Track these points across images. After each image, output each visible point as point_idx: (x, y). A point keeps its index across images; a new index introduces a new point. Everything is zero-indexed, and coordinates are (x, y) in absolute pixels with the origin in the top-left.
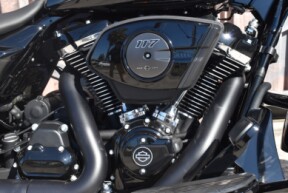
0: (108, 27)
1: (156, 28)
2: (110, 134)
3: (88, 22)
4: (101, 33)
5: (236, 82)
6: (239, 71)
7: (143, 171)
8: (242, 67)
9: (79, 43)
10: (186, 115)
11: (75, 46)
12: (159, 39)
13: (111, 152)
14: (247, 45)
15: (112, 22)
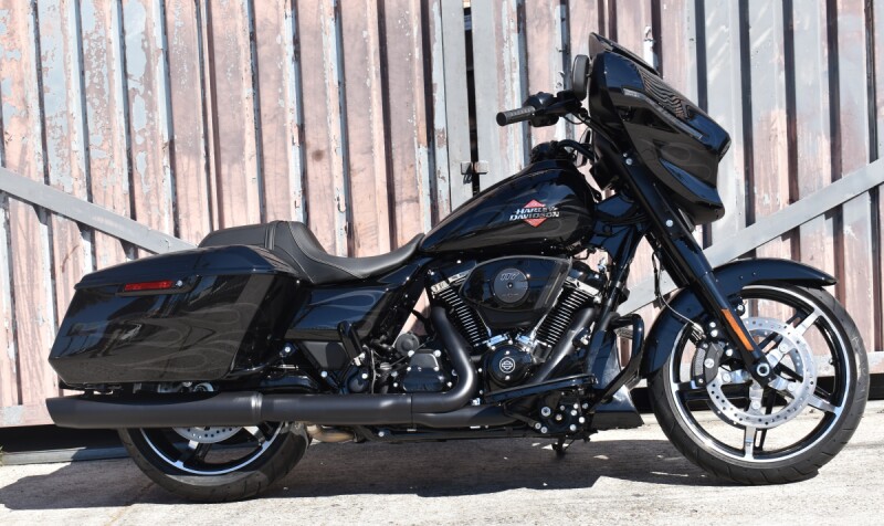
0: (476, 266)
1: (519, 265)
2: (478, 358)
3: (459, 262)
4: (471, 270)
5: (589, 313)
6: (589, 302)
7: (508, 378)
8: (591, 298)
9: (451, 280)
10: (545, 344)
11: (448, 282)
12: (519, 272)
13: (480, 370)
14: (596, 280)
15: (479, 261)
